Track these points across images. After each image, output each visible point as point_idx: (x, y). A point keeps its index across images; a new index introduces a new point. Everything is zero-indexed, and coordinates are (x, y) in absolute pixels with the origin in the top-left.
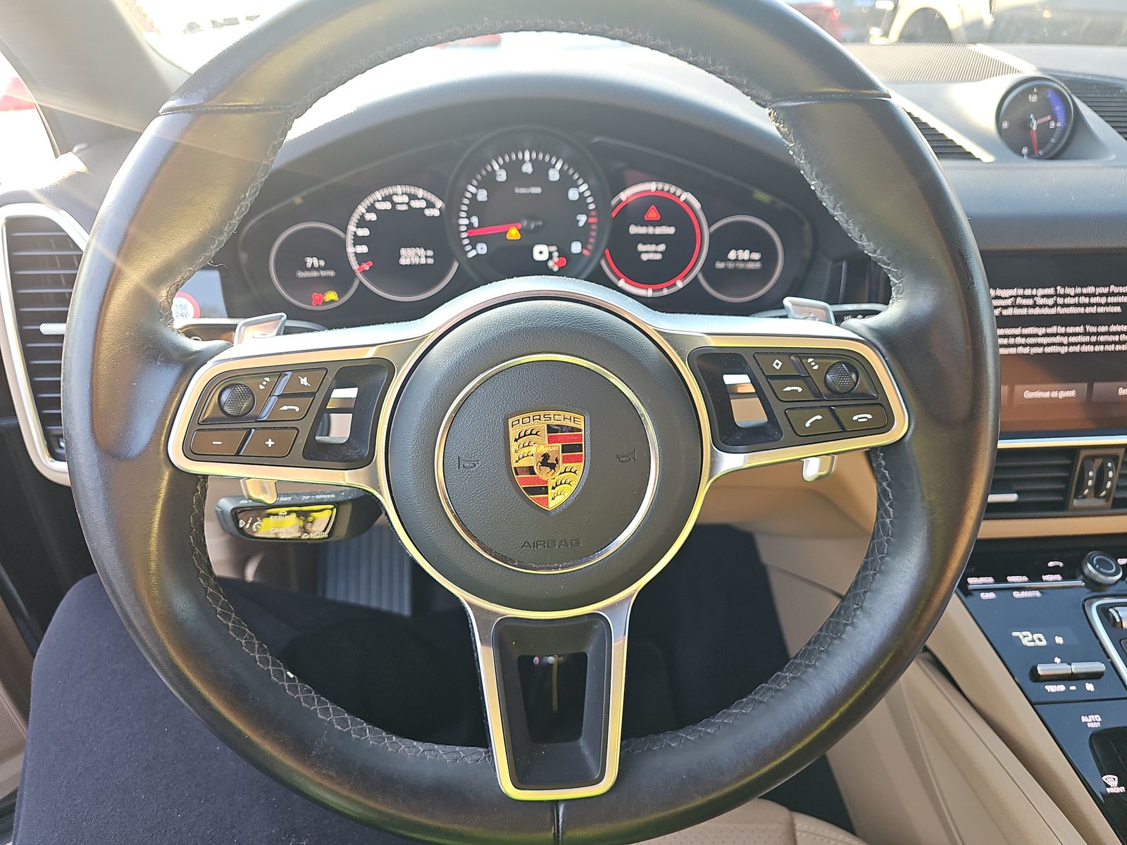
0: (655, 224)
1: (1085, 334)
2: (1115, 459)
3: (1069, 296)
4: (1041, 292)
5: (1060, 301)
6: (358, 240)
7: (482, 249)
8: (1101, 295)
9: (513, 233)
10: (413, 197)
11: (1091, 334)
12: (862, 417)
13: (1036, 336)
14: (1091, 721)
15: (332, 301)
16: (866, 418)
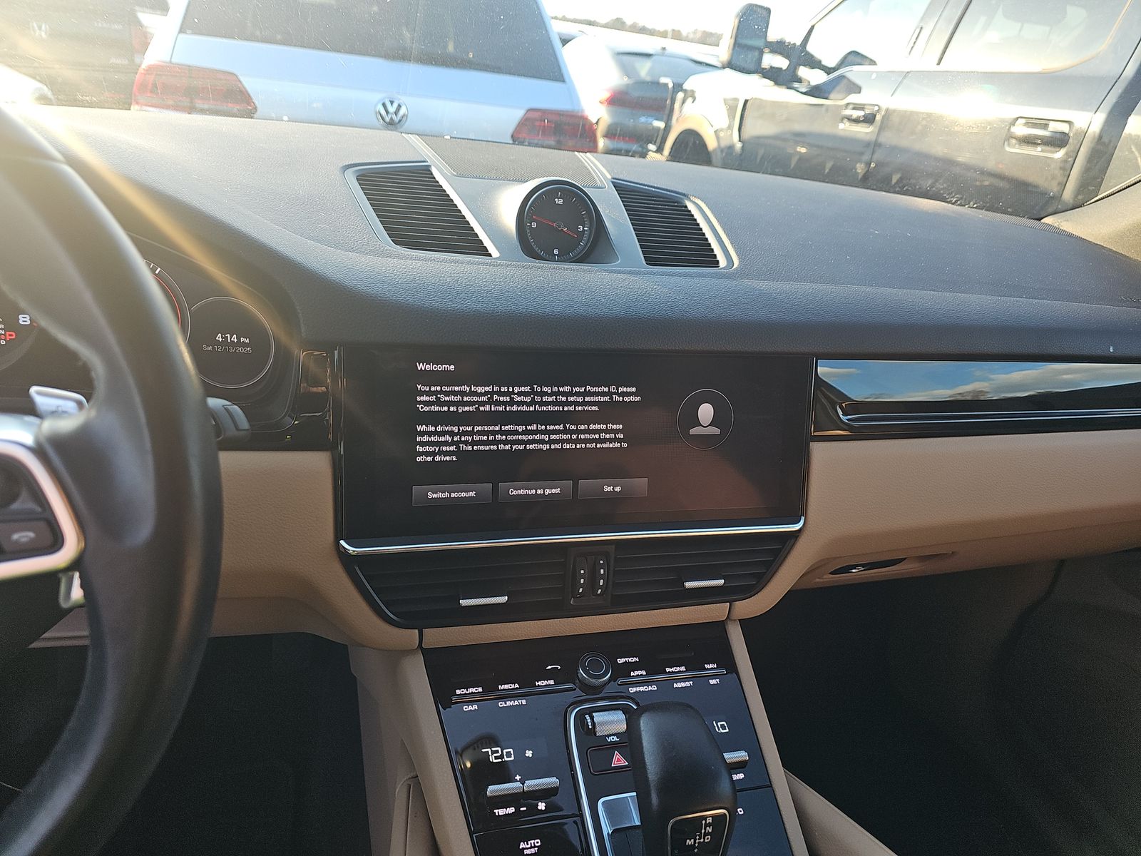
1: (565, 431)
2: (606, 556)
3: (546, 394)
4: (517, 390)
5: (538, 399)
8: (578, 394)
11: (571, 432)
12: (23, 536)
13: (516, 432)
14: (529, 846)
16: (27, 536)
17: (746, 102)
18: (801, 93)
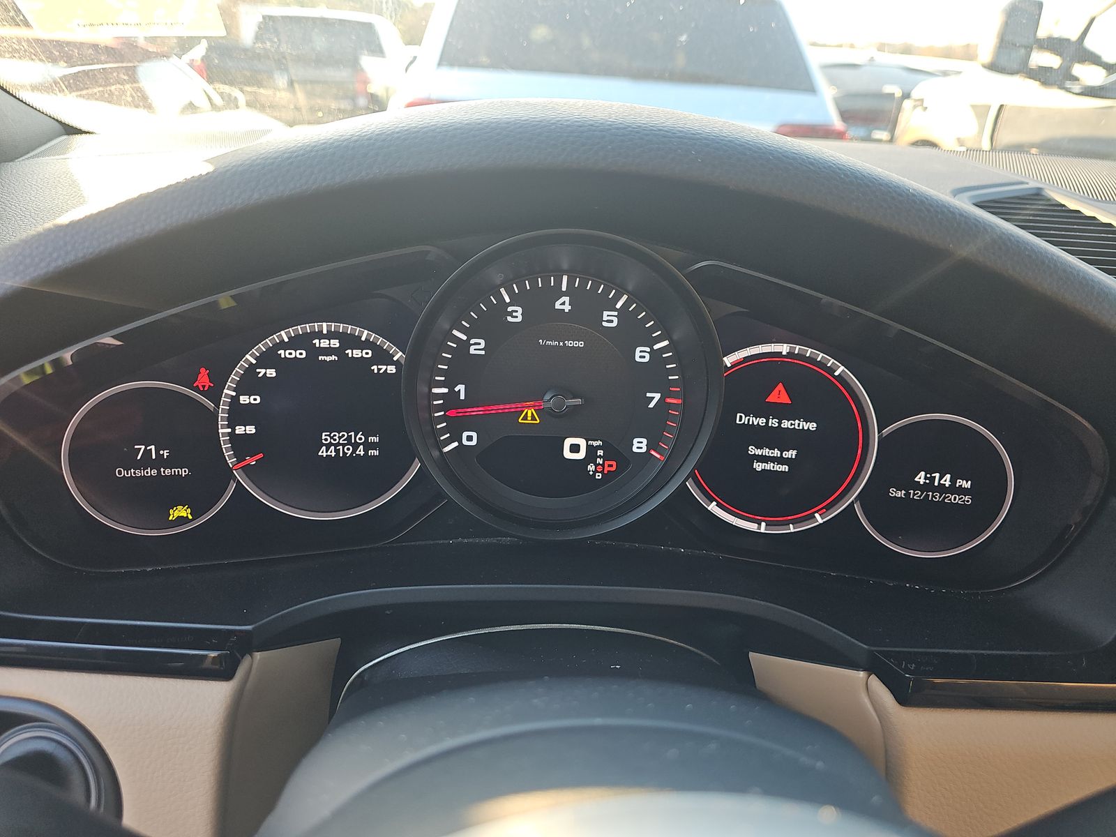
0: (781, 412)
6: (238, 414)
7: (470, 438)
9: (529, 415)
10: (350, 341)
15: (182, 521)
17: (1002, 106)
18: (1076, 94)
